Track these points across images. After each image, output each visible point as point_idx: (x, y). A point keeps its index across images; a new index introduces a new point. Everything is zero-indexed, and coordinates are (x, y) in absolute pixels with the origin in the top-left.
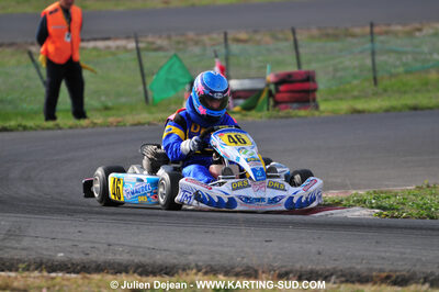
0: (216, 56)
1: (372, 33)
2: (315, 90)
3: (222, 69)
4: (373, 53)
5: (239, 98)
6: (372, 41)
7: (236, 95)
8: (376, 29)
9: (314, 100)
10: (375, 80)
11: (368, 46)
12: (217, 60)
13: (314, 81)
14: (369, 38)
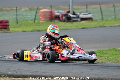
1: (16, 10)
2: (9, 25)
4: (17, 15)
6: (17, 12)
8: (18, 9)
9: (9, 28)
10: (17, 22)
11: (16, 13)
13: (8, 23)
14: (16, 11)
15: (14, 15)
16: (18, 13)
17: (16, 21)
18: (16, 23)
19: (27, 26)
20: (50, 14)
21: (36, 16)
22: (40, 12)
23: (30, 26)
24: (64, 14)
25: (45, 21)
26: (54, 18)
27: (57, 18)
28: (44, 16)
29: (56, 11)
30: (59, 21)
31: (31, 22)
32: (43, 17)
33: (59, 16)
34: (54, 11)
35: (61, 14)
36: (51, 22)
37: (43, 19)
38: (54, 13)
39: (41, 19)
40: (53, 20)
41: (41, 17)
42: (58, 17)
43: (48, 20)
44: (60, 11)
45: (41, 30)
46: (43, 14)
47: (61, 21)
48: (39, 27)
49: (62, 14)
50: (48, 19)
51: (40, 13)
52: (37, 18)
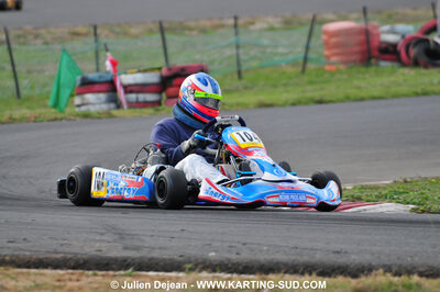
0: (107, 50)
1: (235, 26)
3: (114, 64)
4: (238, 47)
5: (131, 92)
6: (237, 34)
7: (128, 89)
8: (241, 23)
10: (239, 73)
11: (233, 39)
12: (108, 54)
14: (233, 31)
15: (229, 46)
16: (243, 38)
17: (236, 69)
18: (236, 76)
19: (275, 86)
20: (362, 37)
21: (307, 48)
22: (326, 33)
23: (285, 85)
24: (413, 38)
25: (342, 67)
26: (376, 53)
27: (389, 52)
28: (337, 45)
29: (386, 28)
30: (396, 64)
31: (290, 70)
32: (335, 51)
33: (394, 46)
34: (376, 28)
35: (403, 37)
36: (363, 69)
37: (334, 59)
38: (378, 35)
39: (328, 57)
40: (373, 61)
41: (326, 53)
42: (391, 49)
43: (354, 61)
44: (401, 27)
45: (327, 98)
46: (334, 40)
47: (404, 65)
48: (322, 89)
49: (408, 36)
50: (354, 58)
51: (324, 37)
52: (312, 55)
